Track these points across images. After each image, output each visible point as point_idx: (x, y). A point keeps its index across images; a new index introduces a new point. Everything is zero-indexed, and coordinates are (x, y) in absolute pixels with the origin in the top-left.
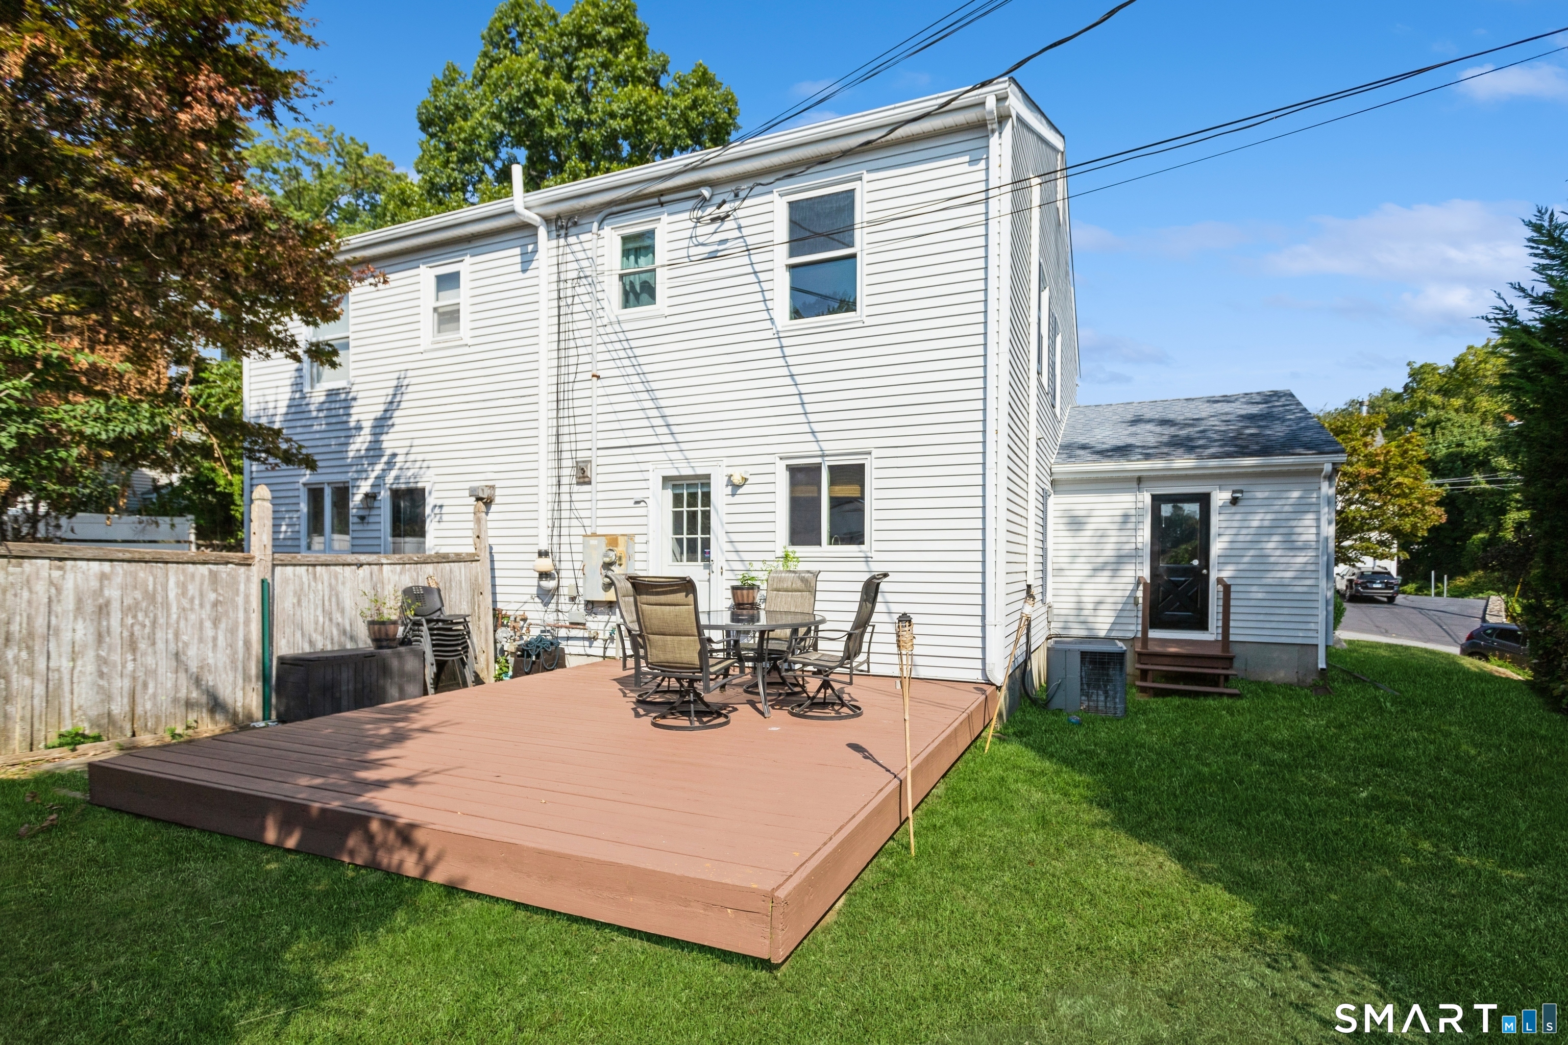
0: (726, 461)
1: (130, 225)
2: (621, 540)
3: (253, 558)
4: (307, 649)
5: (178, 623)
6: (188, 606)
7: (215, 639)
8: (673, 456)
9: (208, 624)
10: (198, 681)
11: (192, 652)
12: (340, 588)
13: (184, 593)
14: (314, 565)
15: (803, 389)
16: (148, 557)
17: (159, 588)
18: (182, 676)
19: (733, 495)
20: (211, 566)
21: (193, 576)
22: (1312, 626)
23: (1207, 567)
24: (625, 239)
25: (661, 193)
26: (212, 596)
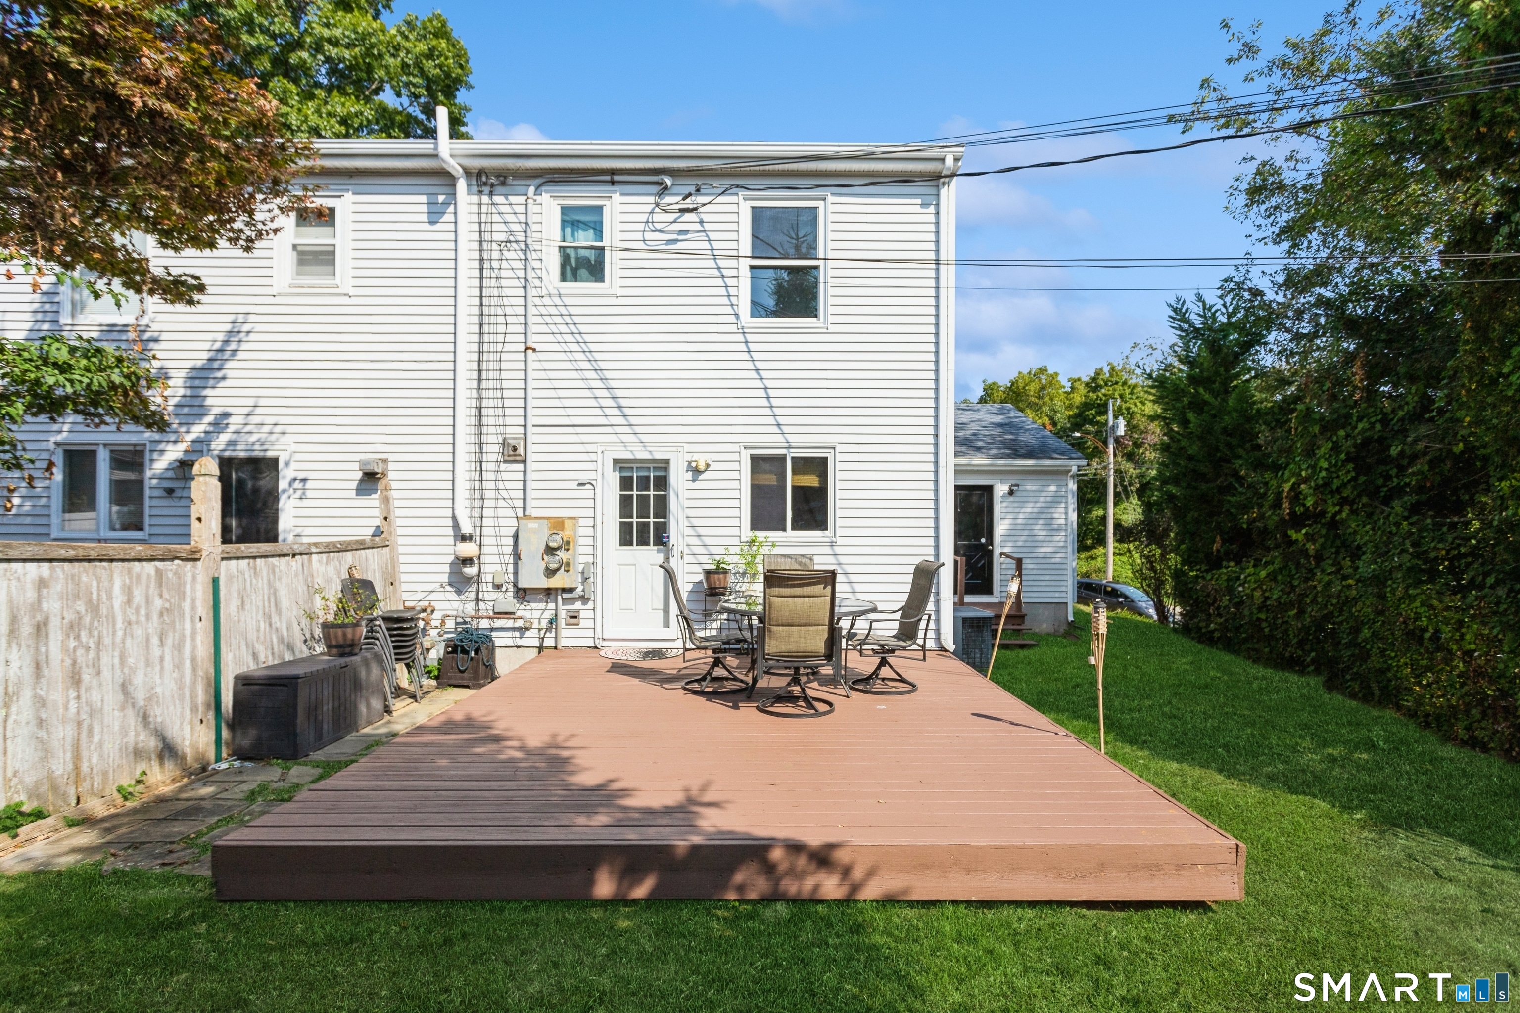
0: (687, 447)
1: (140, 114)
2: (567, 524)
3: (199, 551)
4: (253, 666)
5: (123, 642)
6: (133, 618)
7: (162, 659)
8: (625, 438)
9: (155, 641)
10: (145, 718)
11: (139, 679)
12: (277, 584)
13: (129, 602)
14: (254, 558)
15: (769, 384)
16: (93, 554)
17: (104, 596)
18: (130, 712)
19: (694, 481)
20: (157, 563)
21: (139, 577)
22: (1064, 589)
23: (992, 544)
24: (565, 210)
25: (613, 172)
26: (158, 603)
